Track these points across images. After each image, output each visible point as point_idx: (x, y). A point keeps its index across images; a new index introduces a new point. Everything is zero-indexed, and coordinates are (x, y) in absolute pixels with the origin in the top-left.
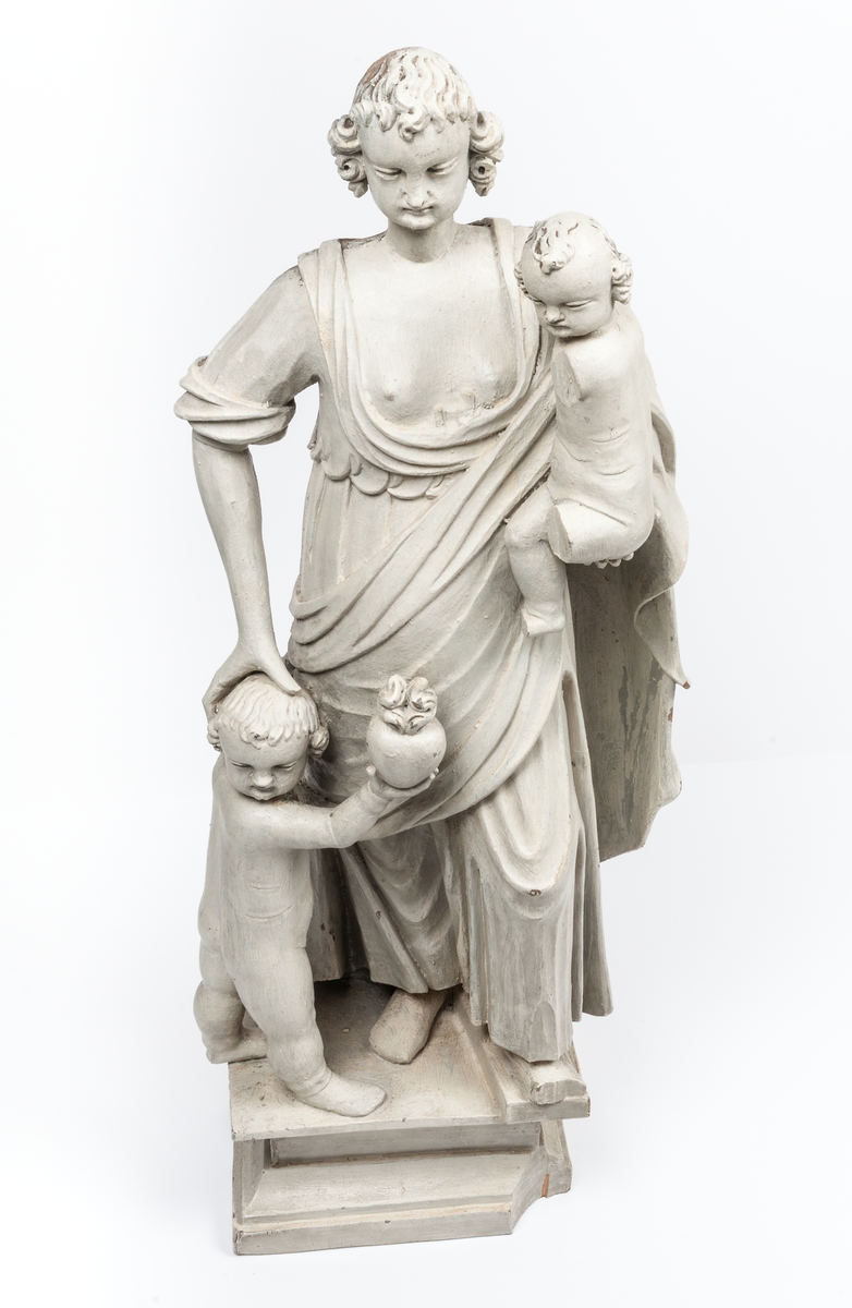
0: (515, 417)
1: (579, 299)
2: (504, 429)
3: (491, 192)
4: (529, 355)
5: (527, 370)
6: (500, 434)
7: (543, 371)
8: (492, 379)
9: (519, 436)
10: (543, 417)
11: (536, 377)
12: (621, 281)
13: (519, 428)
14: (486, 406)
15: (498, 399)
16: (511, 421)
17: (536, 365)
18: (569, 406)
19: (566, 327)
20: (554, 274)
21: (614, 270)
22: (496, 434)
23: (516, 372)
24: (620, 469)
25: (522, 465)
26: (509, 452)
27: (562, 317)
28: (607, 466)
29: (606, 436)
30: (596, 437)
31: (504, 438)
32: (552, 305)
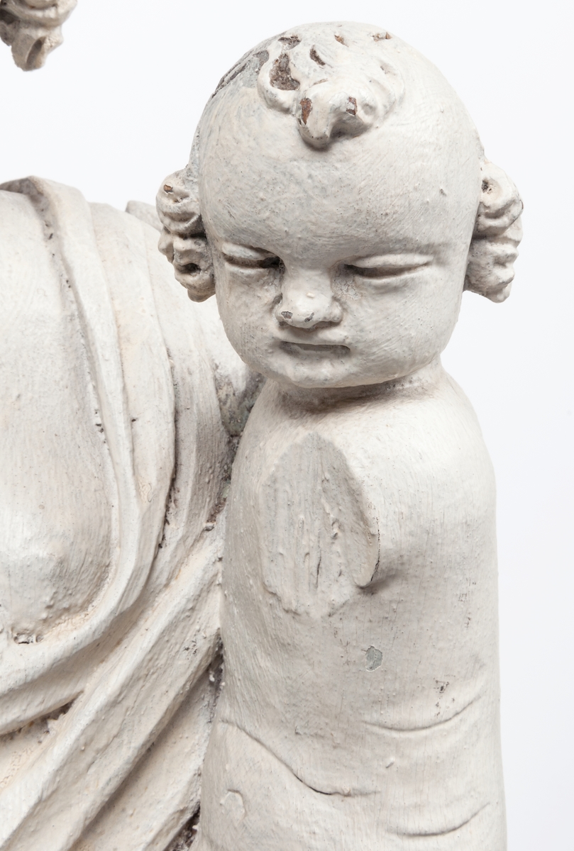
0: (100, 671)
1: (406, 246)
2: (65, 709)
3: (50, 59)
4: (146, 491)
5: (144, 531)
6: (52, 724)
7: (184, 539)
8: (43, 553)
9: (112, 727)
10: (182, 669)
11: (166, 554)
12: (503, 221)
13: (114, 703)
14: (21, 636)
15: (57, 612)
16: (88, 684)
17: (166, 521)
18: (318, 612)
19: (342, 351)
20: (345, 147)
21: (486, 186)
22: (42, 722)
23: (107, 539)
24: (454, 817)
25: (112, 818)
26: (81, 775)
27: (337, 311)
28: (418, 807)
29: (421, 711)
30: (392, 715)
31: (66, 734)
32: (313, 267)
